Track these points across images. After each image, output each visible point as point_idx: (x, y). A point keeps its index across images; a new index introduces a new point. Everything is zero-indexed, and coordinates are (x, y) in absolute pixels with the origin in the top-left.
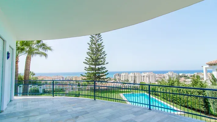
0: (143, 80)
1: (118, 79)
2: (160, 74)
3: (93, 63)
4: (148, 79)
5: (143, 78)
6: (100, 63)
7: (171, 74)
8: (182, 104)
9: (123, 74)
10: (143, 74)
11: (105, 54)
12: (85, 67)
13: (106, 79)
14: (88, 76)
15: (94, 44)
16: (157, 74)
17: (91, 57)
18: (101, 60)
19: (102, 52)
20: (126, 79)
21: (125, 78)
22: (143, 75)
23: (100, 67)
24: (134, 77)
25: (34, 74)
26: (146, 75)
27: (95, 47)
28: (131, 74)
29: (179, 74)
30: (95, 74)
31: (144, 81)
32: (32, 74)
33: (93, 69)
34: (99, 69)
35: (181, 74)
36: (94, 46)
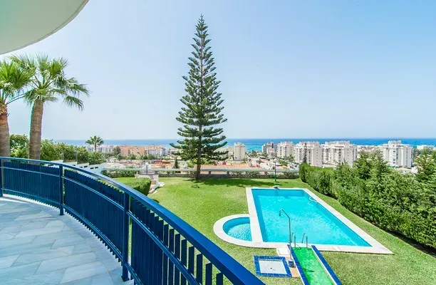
0: (325, 158)
1: (272, 154)
2: (367, 146)
3: (195, 120)
4: (337, 155)
5: (325, 154)
6: (210, 120)
7: (395, 147)
8: (386, 225)
9: (283, 145)
10: (326, 145)
11: (220, 100)
12: (179, 129)
13: (222, 154)
14: (184, 148)
15: (198, 78)
16: (359, 146)
17: (189, 106)
18: (211, 113)
19: (215, 96)
20: (288, 155)
21: (286, 152)
22: (325, 148)
23: (208, 128)
24: (306, 152)
25: (102, 142)
26: (332, 146)
27: (199, 84)
28: (300, 146)
29: (415, 147)
30: (199, 143)
31: (327, 159)
32: (98, 141)
33: (194, 133)
34: (207, 133)
35: (420, 148)
36: (197, 84)
